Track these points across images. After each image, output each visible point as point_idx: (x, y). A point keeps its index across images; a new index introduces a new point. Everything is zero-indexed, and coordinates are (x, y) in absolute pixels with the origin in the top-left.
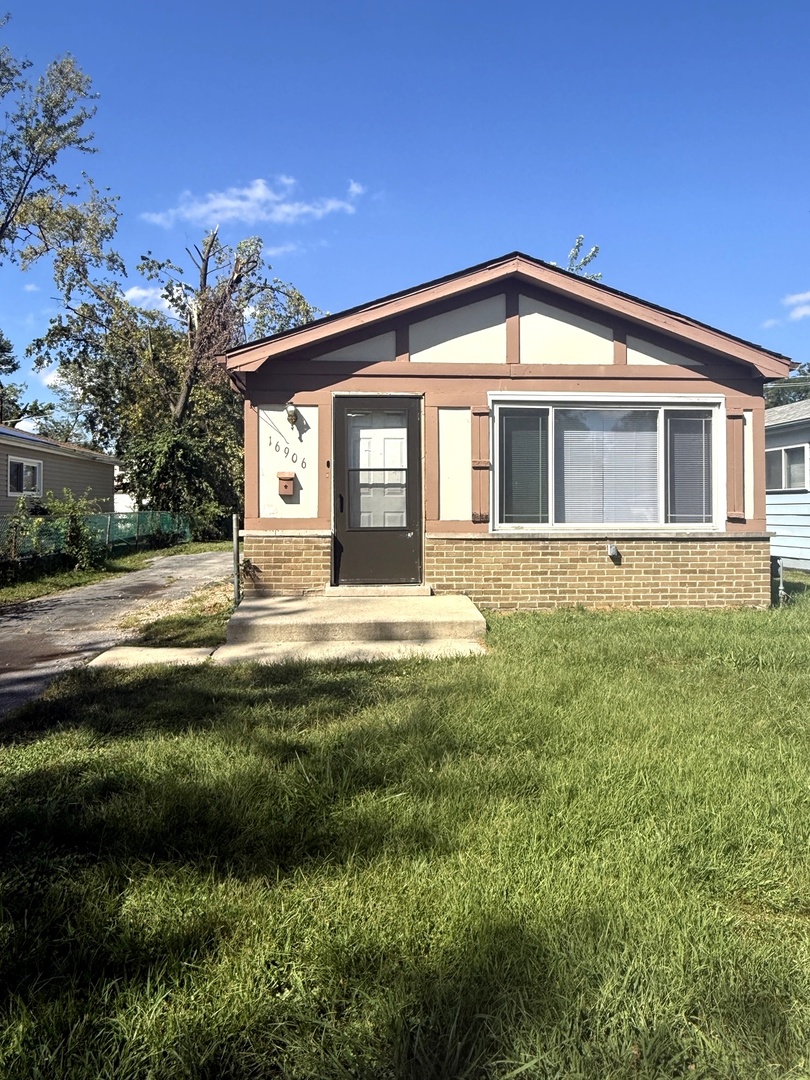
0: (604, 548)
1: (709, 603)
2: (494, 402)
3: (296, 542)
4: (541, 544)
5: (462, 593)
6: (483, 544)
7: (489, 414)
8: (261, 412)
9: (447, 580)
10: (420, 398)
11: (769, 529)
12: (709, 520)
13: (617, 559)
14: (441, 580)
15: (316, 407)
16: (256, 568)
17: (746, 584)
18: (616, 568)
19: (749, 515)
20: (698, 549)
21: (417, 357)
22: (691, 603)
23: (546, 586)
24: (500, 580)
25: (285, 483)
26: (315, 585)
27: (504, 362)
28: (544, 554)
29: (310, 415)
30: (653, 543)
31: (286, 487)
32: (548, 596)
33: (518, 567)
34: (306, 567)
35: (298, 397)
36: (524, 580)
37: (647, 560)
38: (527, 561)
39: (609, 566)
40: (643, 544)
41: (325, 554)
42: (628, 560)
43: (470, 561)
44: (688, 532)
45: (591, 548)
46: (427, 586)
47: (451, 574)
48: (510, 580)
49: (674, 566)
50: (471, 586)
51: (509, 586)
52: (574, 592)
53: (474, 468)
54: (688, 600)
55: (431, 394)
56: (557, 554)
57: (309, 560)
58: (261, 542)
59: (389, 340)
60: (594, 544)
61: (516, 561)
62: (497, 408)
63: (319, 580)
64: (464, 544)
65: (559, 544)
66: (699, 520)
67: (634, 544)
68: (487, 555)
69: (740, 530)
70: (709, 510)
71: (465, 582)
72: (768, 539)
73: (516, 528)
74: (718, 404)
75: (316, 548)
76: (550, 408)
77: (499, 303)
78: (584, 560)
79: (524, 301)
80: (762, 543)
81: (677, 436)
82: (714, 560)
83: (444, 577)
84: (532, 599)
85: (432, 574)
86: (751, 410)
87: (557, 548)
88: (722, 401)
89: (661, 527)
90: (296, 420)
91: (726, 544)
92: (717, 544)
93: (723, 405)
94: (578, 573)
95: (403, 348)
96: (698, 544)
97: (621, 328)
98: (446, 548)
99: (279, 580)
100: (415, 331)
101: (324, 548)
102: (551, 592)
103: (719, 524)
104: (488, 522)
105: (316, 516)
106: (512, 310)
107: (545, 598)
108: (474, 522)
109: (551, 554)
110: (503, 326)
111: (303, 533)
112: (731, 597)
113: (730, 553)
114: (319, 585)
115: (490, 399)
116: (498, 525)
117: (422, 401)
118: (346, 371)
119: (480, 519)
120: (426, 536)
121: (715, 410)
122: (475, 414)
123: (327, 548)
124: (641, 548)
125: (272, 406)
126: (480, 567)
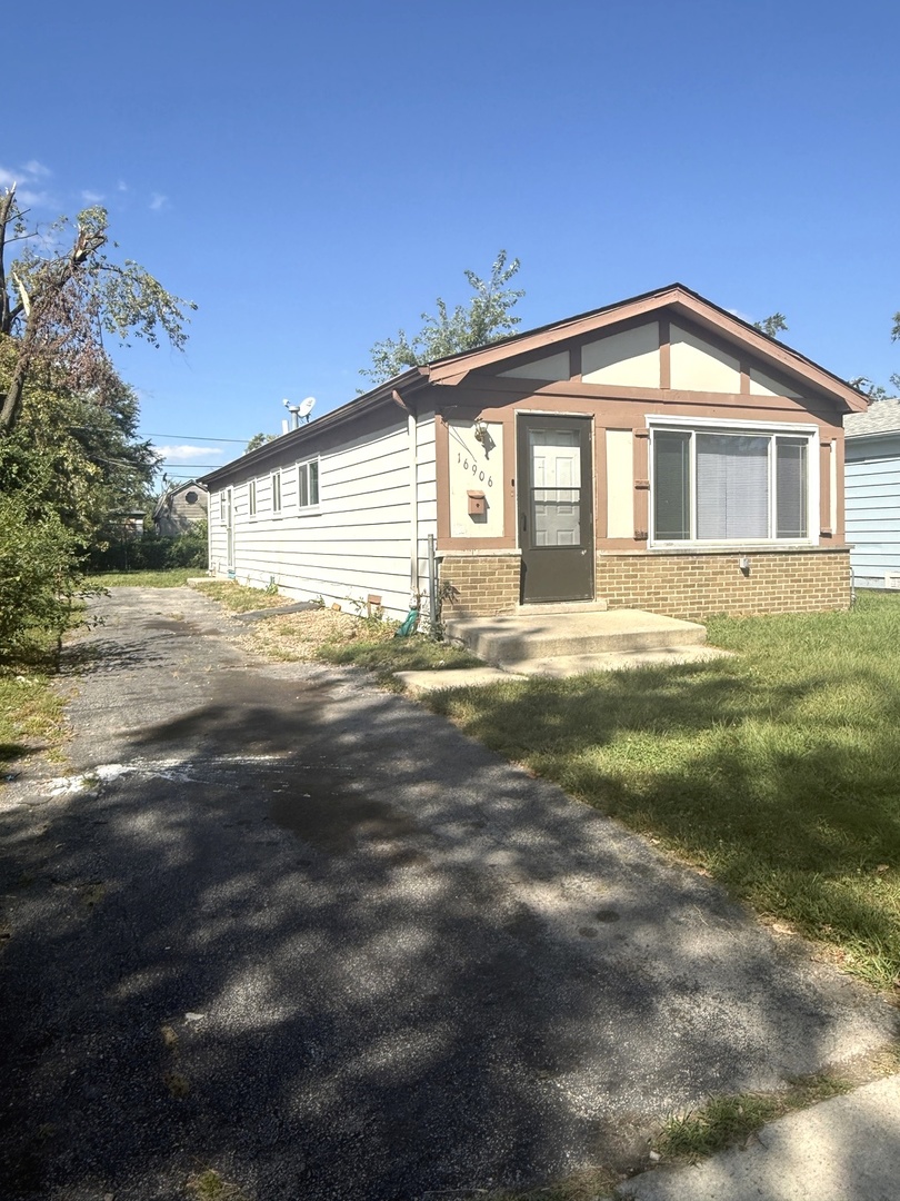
0: (736, 561)
2: (652, 425)
7: (647, 436)
8: (451, 428)
10: (590, 418)
12: (804, 535)
13: (746, 571)
15: (499, 424)
19: (833, 529)
21: (590, 379)
23: (694, 597)
25: (477, 501)
26: (507, 605)
27: (658, 387)
29: (496, 432)
31: (478, 505)
33: (672, 581)
34: (499, 587)
35: (487, 413)
36: (678, 593)
37: (767, 571)
38: (680, 575)
39: (740, 578)
40: (765, 557)
41: (515, 573)
42: (754, 572)
43: (636, 576)
45: (728, 561)
46: (600, 602)
47: (620, 589)
49: (786, 576)
53: (637, 488)
55: (600, 414)
56: (702, 568)
57: (501, 580)
58: (459, 562)
59: (563, 359)
60: (729, 558)
61: (671, 575)
62: (652, 430)
63: (510, 599)
66: (797, 536)
70: (805, 527)
71: (631, 597)
72: (848, 551)
73: (668, 545)
74: (813, 433)
75: (508, 567)
76: (693, 432)
77: (653, 330)
78: (722, 573)
79: (674, 330)
80: (844, 555)
83: (615, 593)
85: (604, 590)
86: (835, 439)
88: (816, 430)
89: (773, 541)
90: (483, 437)
91: (821, 555)
93: (817, 434)
95: (576, 369)
97: (747, 360)
98: (616, 565)
99: (475, 601)
100: (587, 352)
101: (515, 567)
103: (813, 539)
104: (646, 539)
105: (501, 535)
106: (664, 339)
107: (694, 609)
108: (636, 539)
111: (498, 552)
115: (648, 421)
116: (653, 542)
117: (593, 421)
118: (527, 389)
119: (641, 537)
120: (598, 553)
121: (810, 437)
122: (637, 436)
124: (763, 560)
125: (462, 422)
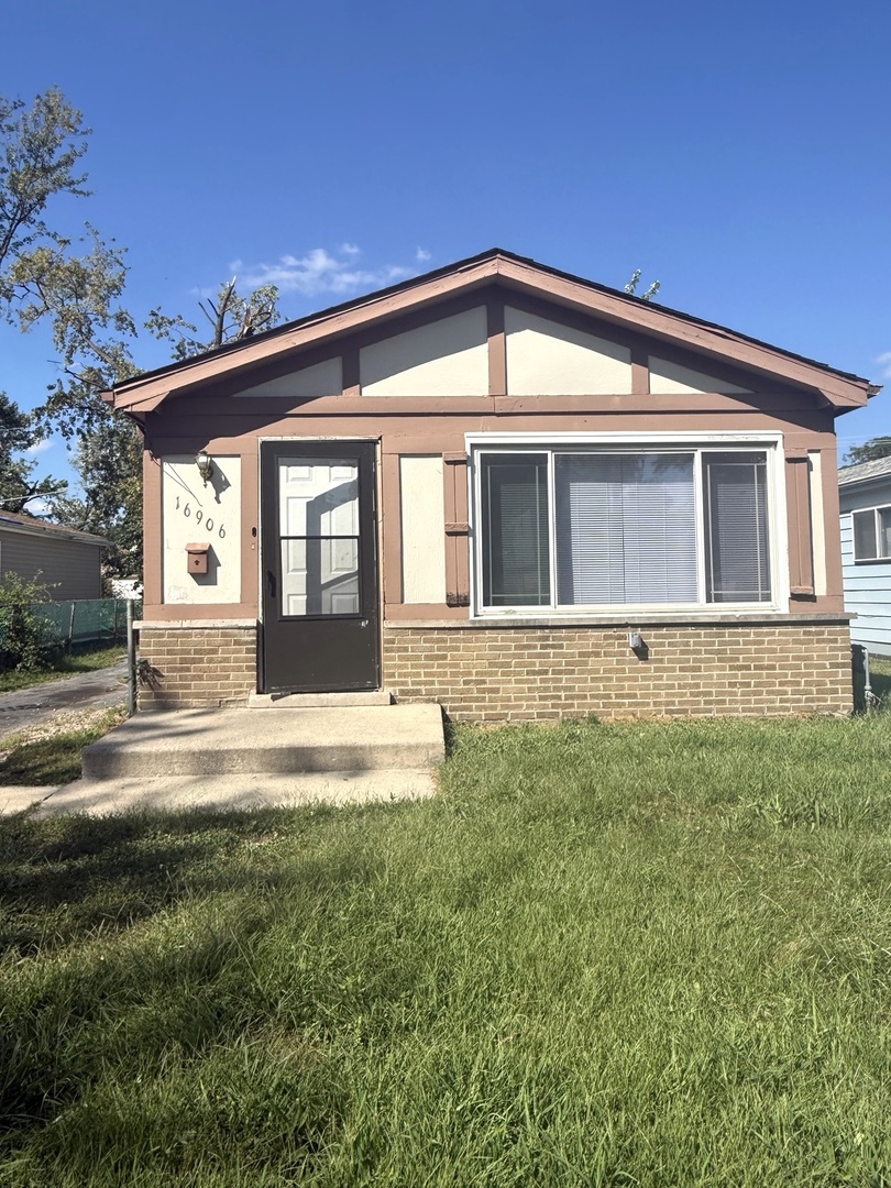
0: (624, 637)
1: (769, 709)
2: (474, 446)
3: (209, 635)
4: (539, 633)
5: (433, 701)
6: (461, 635)
7: (467, 462)
8: (166, 466)
9: (414, 683)
10: (375, 443)
11: (848, 609)
12: (767, 598)
13: (641, 652)
14: (404, 683)
15: (236, 459)
16: (155, 670)
17: (818, 684)
18: (641, 665)
19: (821, 589)
20: (752, 637)
21: (371, 391)
22: (744, 710)
23: (546, 689)
24: (484, 682)
25: (196, 558)
26: (236, 693)
27: (486, 393)
28: (543, 647)
29: (230, 468)
30: (690, 630)
31: (197, 563)
32: (549, 703)
33: (508, 665)
34: (224, 669)
35: (215, 445)
36: (517, 682)
37: (682, 652)
38: (521, 656)
39: (631, 662)
40: (678, 632)
41: (248, 651)
42: (657, 653)
43: (445, 657)
44: (737, 614)
45: (606, 637)
46: (385, 692)
47: (418, 674)
48: (498, 682)
49: (720, 660)
50: (446, 691)
51: (496, 691)
52: (585, 697)
53: (448, 534)
54: (740, 707)
55: (390, 437)
56: (561, 647)
57: (226, 660)
58: (162, 636)
59: (334, 367)
60: (610, 632)
61: (505, 656)
62: (477, 454)
63: (241, 686)
64: (435, 635)
65: (564, 633)
66: (754, 599)
67: (664, 631)
68: (466, 649)
69: (808, 611)
70: (767, 585)
71: (437, 686)
72: (845, 622)
73: (507, 613)
74: (774, 444)
75: (237, 643)
76: (549, 452)
77: (479, 316)
78: (597, 654)
79: (510, 313)
80: (838, 628)
81: (721, 487)
82: (774, 651)
83: (409, 680)
84: (528, 707)
85: (393, 675)
86: (818, 451)
87: (560, 638)
88: (779, 439)
89: (701, 608)
90: (211, 474)
91: (790, 629)
92: (777, 630)
93: (780, 444)
94: (591, 672)
95: (352, 378)
96: (752, 630)
97: (641, 347)
98: (413, 641)
99: (188, 687)
100: (368, 356)
101: (246, 643)
102: (553, 697)
103: (780, 603)
104: (468, 605)
105: (238, 601)
106: (496, 327)
107: (545, 707)
108: (450, 605)
109: (553, 647)
110: (484, 347)
111: (219, 623)
112: (799, 701)
113: (796, 642)
114: (241, 692)
115: (468, 442)
116: (482, 609)
117: (378, 447)
118: (277, 410)
119: (457, 601)
120: (384, 625)
121: (769, 451)
122: (448, 463)
123: (252, 642)
124: (674, 636)
125: (181, 457)
126: (457, 666)
